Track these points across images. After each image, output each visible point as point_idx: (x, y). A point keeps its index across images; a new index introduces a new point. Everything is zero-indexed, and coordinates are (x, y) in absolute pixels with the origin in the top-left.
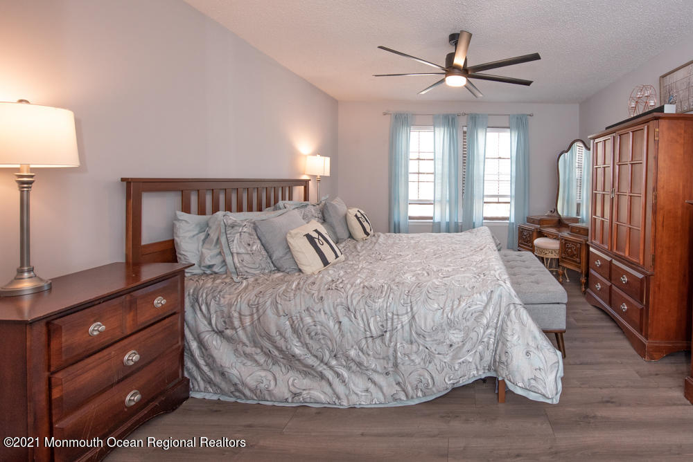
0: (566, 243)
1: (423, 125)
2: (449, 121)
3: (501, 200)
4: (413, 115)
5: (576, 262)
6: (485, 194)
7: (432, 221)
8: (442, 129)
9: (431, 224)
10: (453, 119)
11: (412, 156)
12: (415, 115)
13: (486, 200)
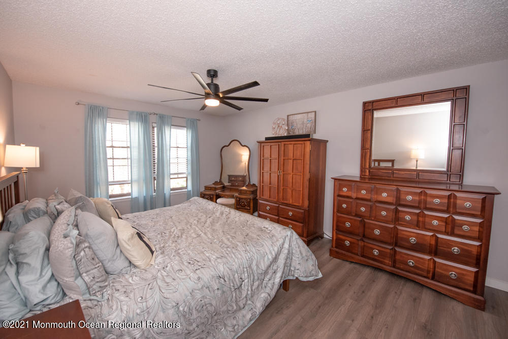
0: (240, 200)
1: (119, 118)
2: (143, 118)
3: (180, 176)
4: (108, 108)
5: (247, 209)
6: (171, 172)
7: (130, 197)
8: (137, 123)
9: (130, 199)
10: (146, 116)
11: (108, 144)
12: (110, 108)
13: (172, 177)
